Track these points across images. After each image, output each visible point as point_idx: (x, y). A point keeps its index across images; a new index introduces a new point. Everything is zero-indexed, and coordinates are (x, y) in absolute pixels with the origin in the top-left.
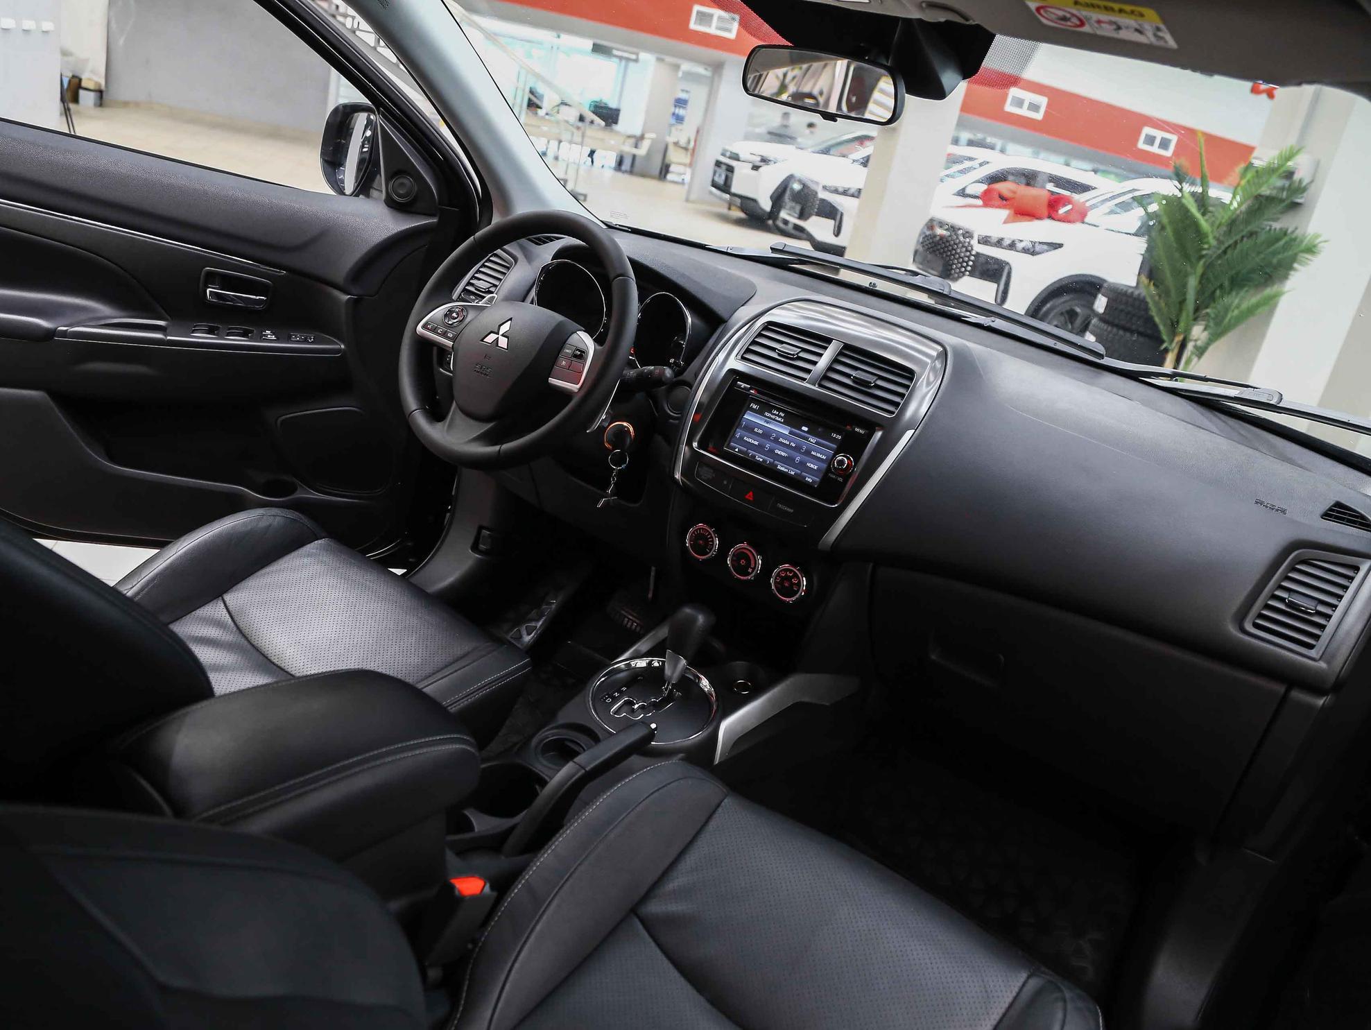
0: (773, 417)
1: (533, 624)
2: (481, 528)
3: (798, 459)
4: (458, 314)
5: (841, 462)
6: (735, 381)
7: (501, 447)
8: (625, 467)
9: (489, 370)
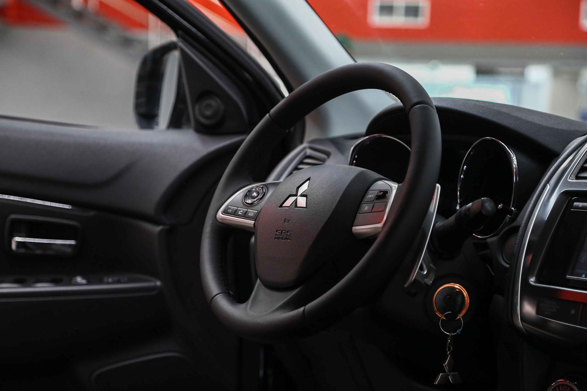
4: (258, 194)
6: (571, 202)
7: (305, 307)
8: (461, 332)
9: (289, 233)
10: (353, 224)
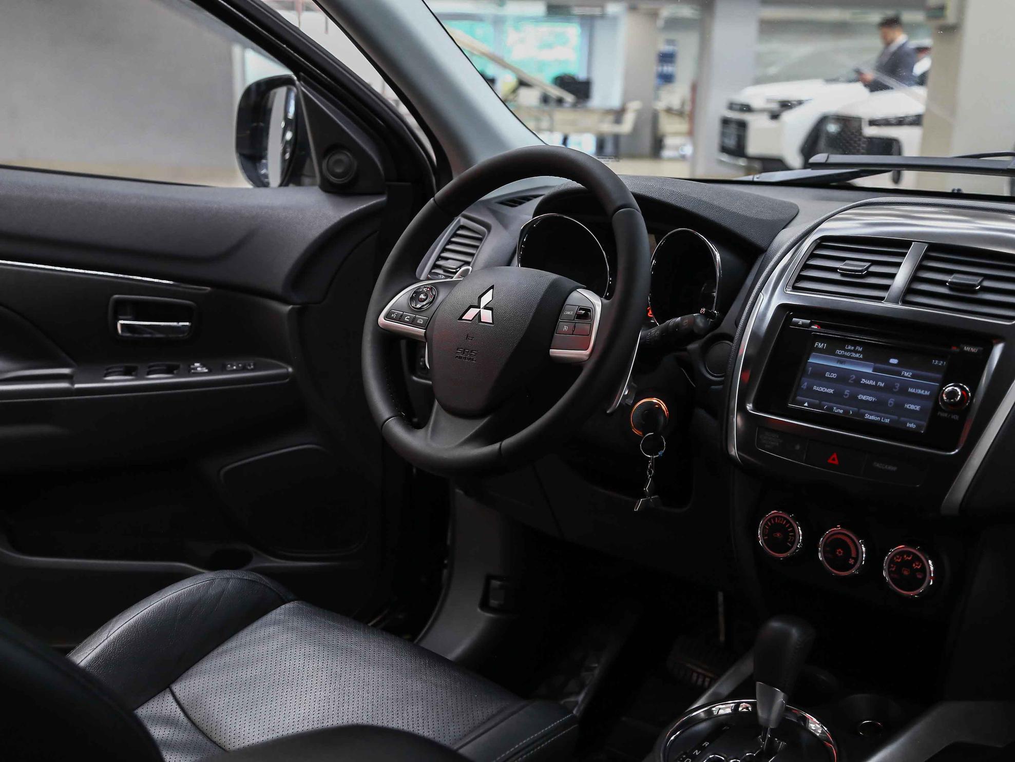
0: (848, 354)
1: (572, 699)
2: (489, 578)
3: (891, 401)
4: (426, 295)
5: (953, 394)
6: (788, 320)
7: (501, 444)
8: (663, 454)
9: (474, 353)
10: (550, 346)
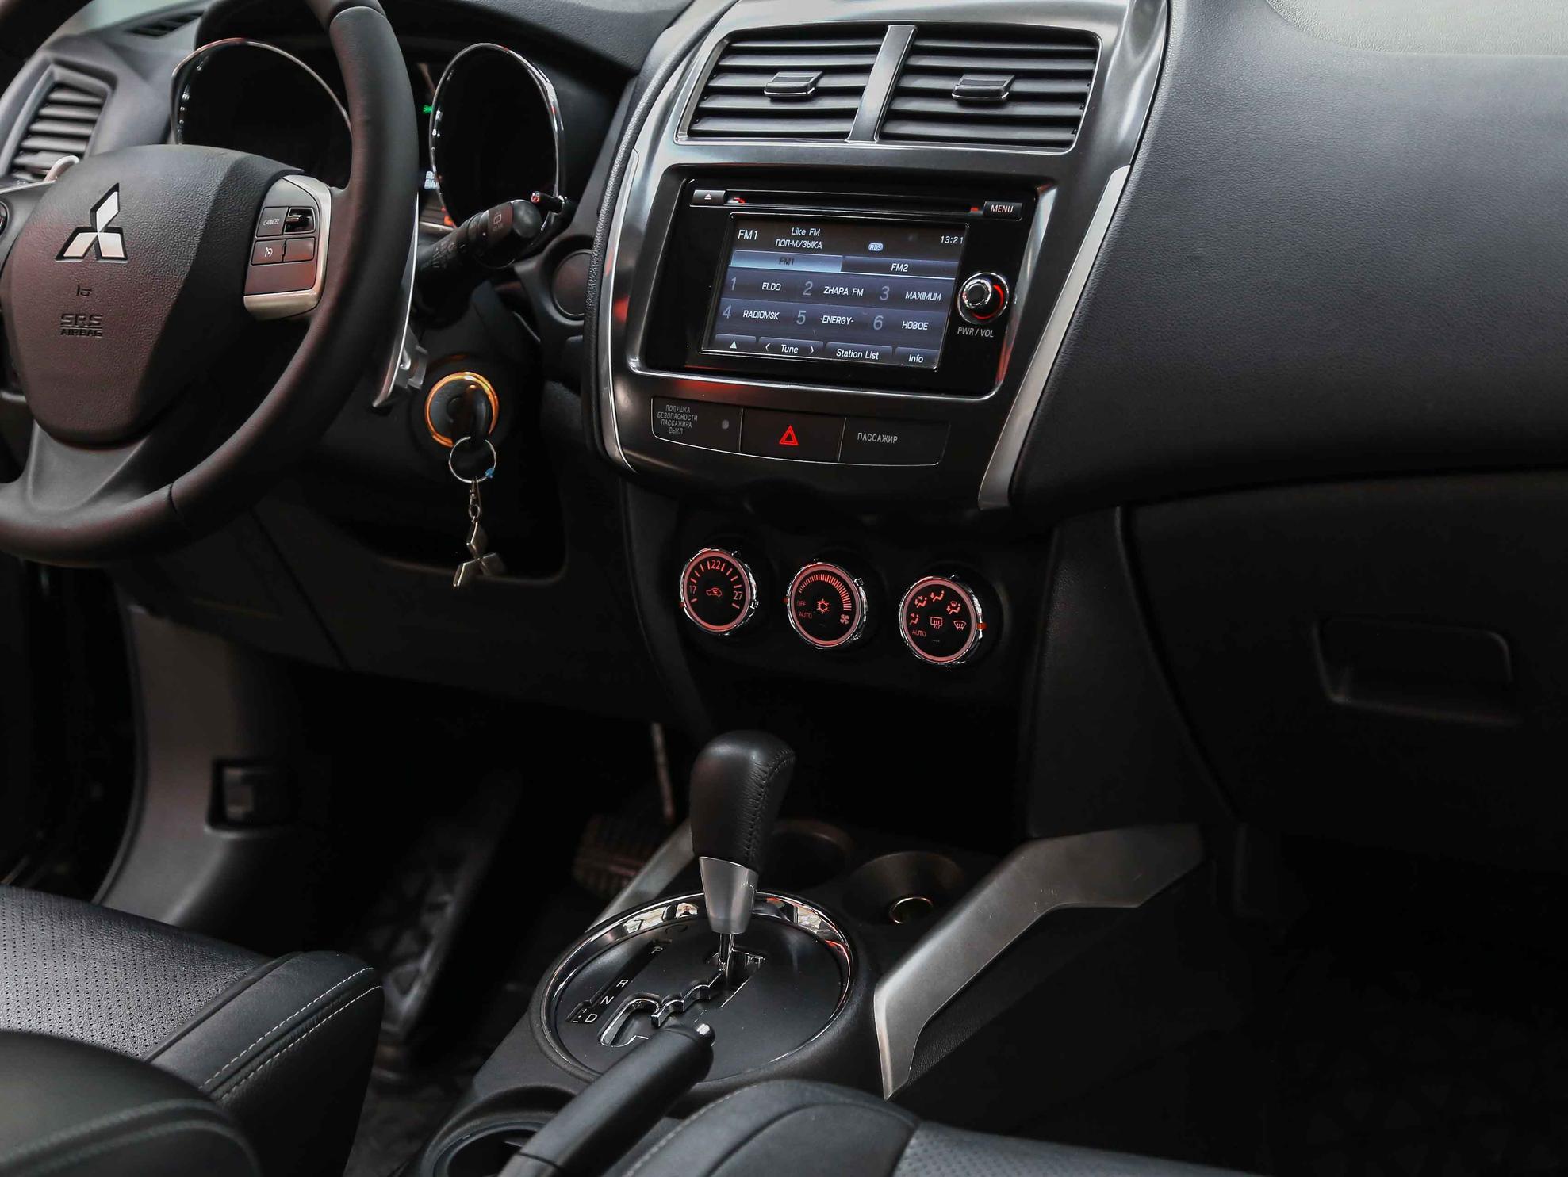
0: (796, 244)
1: (410, 967)
2: (219, 767)
3: (878, 319)
5: (979, 291)
6: (686, 193)
7: (171, 488)
8: (494, 474)
9: (96, 320)
10: (243, 288)
